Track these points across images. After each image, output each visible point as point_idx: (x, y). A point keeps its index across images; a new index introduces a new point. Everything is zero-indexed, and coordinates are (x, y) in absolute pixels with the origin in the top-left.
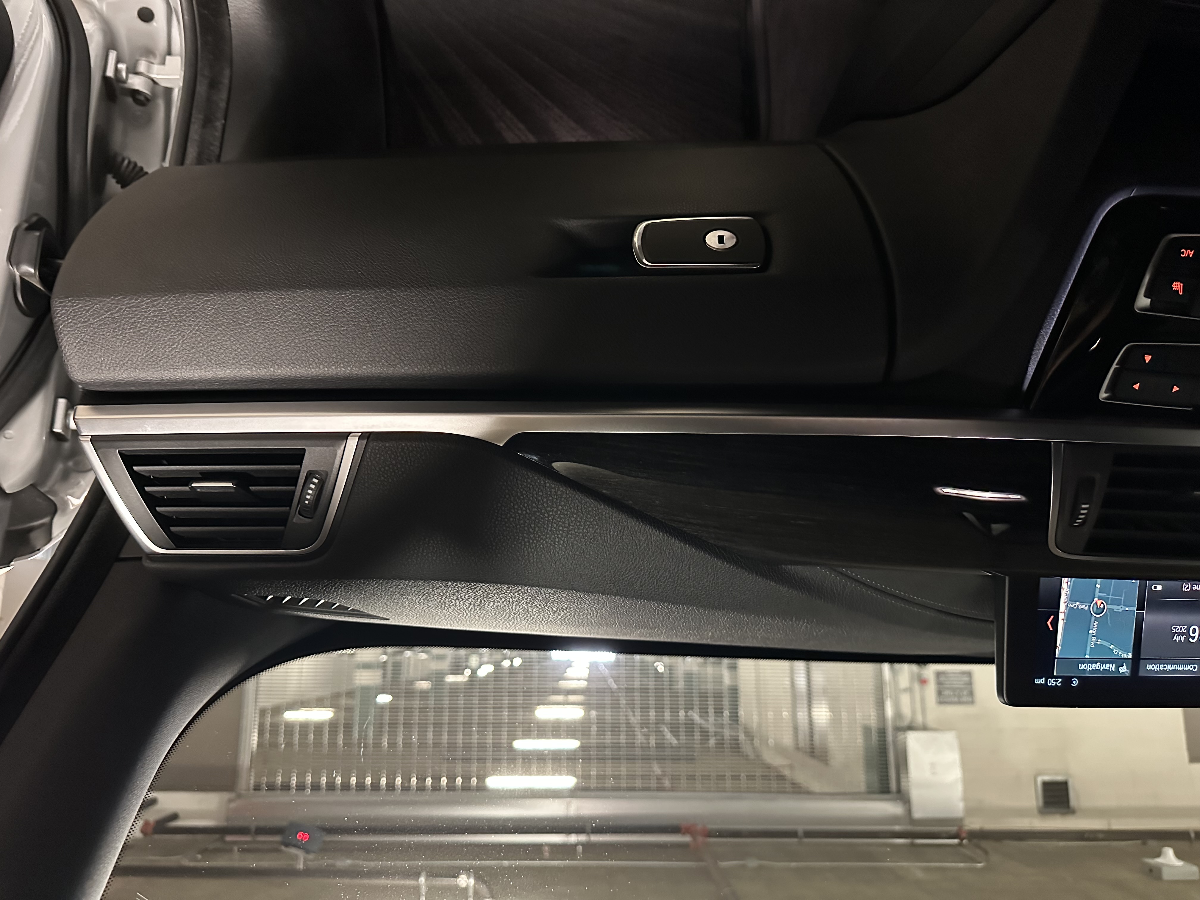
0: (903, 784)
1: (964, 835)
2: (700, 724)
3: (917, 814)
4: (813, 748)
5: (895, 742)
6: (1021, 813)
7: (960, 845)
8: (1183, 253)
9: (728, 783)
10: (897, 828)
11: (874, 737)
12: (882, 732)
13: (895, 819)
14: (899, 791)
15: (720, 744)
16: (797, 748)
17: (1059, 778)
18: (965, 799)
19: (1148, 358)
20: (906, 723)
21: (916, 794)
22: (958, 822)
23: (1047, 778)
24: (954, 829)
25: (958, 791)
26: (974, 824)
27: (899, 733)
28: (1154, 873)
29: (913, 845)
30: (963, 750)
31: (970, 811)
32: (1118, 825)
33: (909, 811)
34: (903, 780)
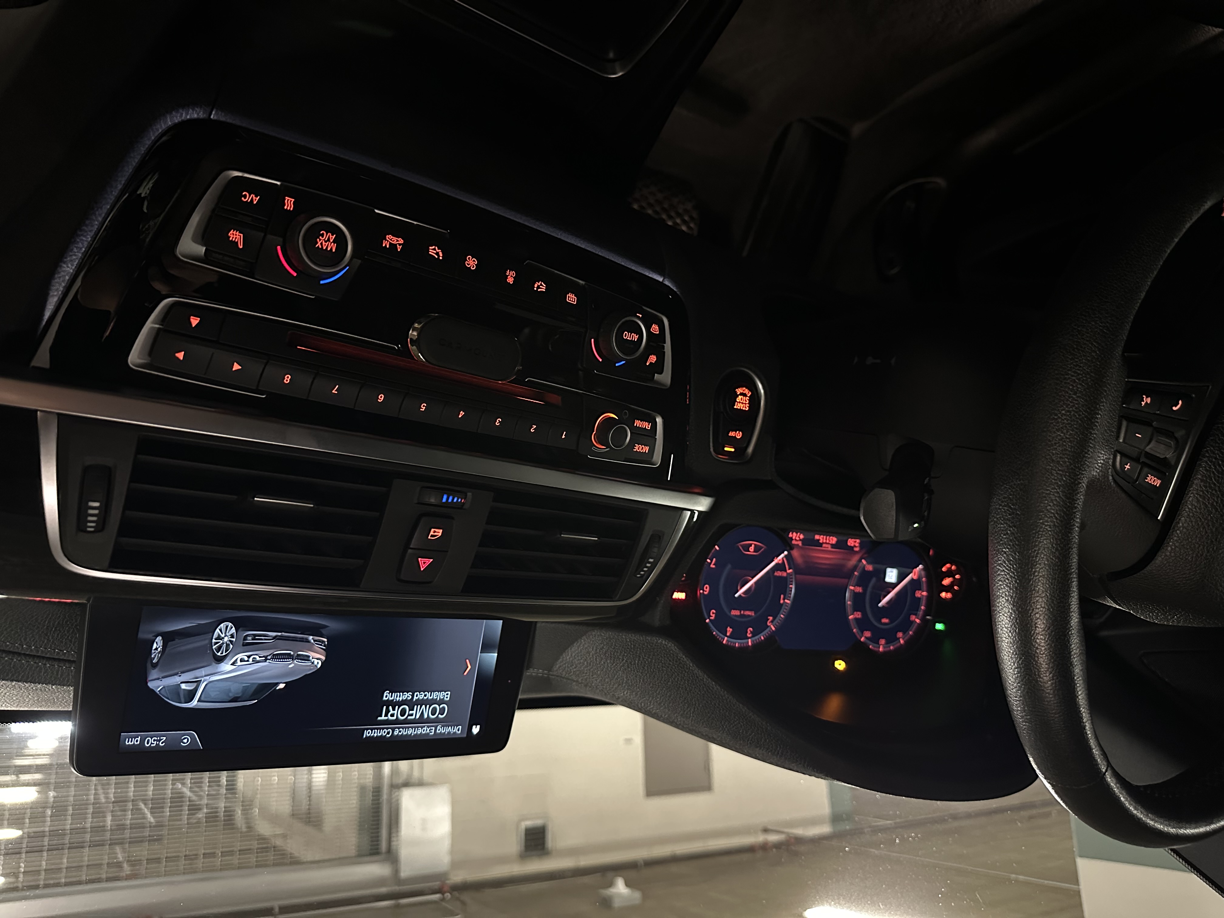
0: (394, 843)
1: (446, 889)
2: (189, 797)
3: (405, 872)
4: (309, 813)
5: (390, 801)
6: (502, 860)
7: (443, 899)
8: (245, 196)
9: (200, 863)
10: (383, 890)
11: (369, 797)
12: (377, 791)
13: (381, 881)
14: (389, 851)
15: (212, 817)
16: (293, 815)
17: (538, 822)
18: (452, 852)
19: (195, 321)
20: (400, 781)
21: (405, 852)
22: (441, 876)
23: (529, 823)
24: (436, 884)
25: (446, 844)
26: (458, 877)
27: (394, 790)
28: (606, 903)
29: (398, 906)
30: (454, 804)
31: (455, 865)
32: (585, 861)
33: (396, 871)
34: (393, 839)
